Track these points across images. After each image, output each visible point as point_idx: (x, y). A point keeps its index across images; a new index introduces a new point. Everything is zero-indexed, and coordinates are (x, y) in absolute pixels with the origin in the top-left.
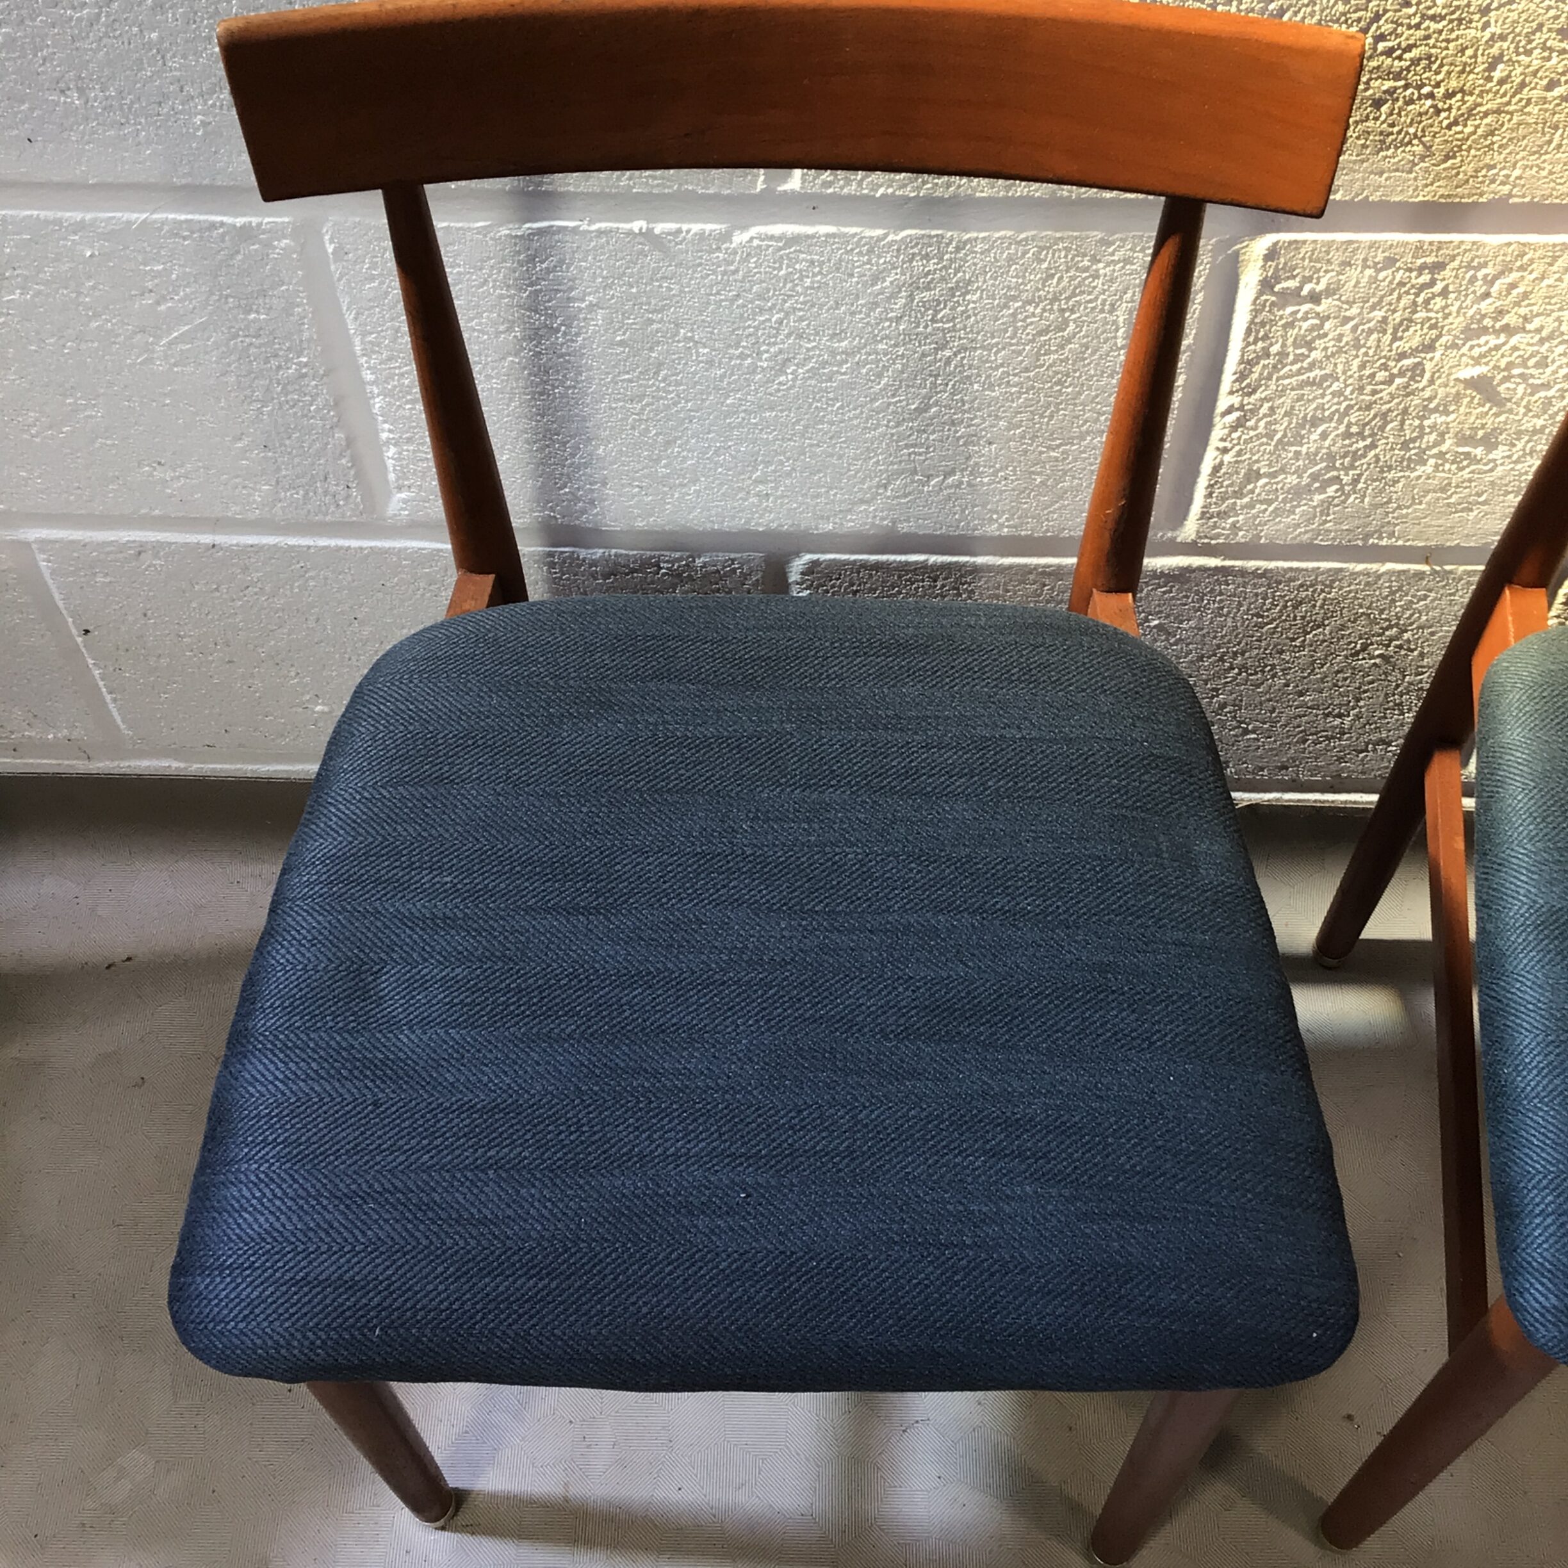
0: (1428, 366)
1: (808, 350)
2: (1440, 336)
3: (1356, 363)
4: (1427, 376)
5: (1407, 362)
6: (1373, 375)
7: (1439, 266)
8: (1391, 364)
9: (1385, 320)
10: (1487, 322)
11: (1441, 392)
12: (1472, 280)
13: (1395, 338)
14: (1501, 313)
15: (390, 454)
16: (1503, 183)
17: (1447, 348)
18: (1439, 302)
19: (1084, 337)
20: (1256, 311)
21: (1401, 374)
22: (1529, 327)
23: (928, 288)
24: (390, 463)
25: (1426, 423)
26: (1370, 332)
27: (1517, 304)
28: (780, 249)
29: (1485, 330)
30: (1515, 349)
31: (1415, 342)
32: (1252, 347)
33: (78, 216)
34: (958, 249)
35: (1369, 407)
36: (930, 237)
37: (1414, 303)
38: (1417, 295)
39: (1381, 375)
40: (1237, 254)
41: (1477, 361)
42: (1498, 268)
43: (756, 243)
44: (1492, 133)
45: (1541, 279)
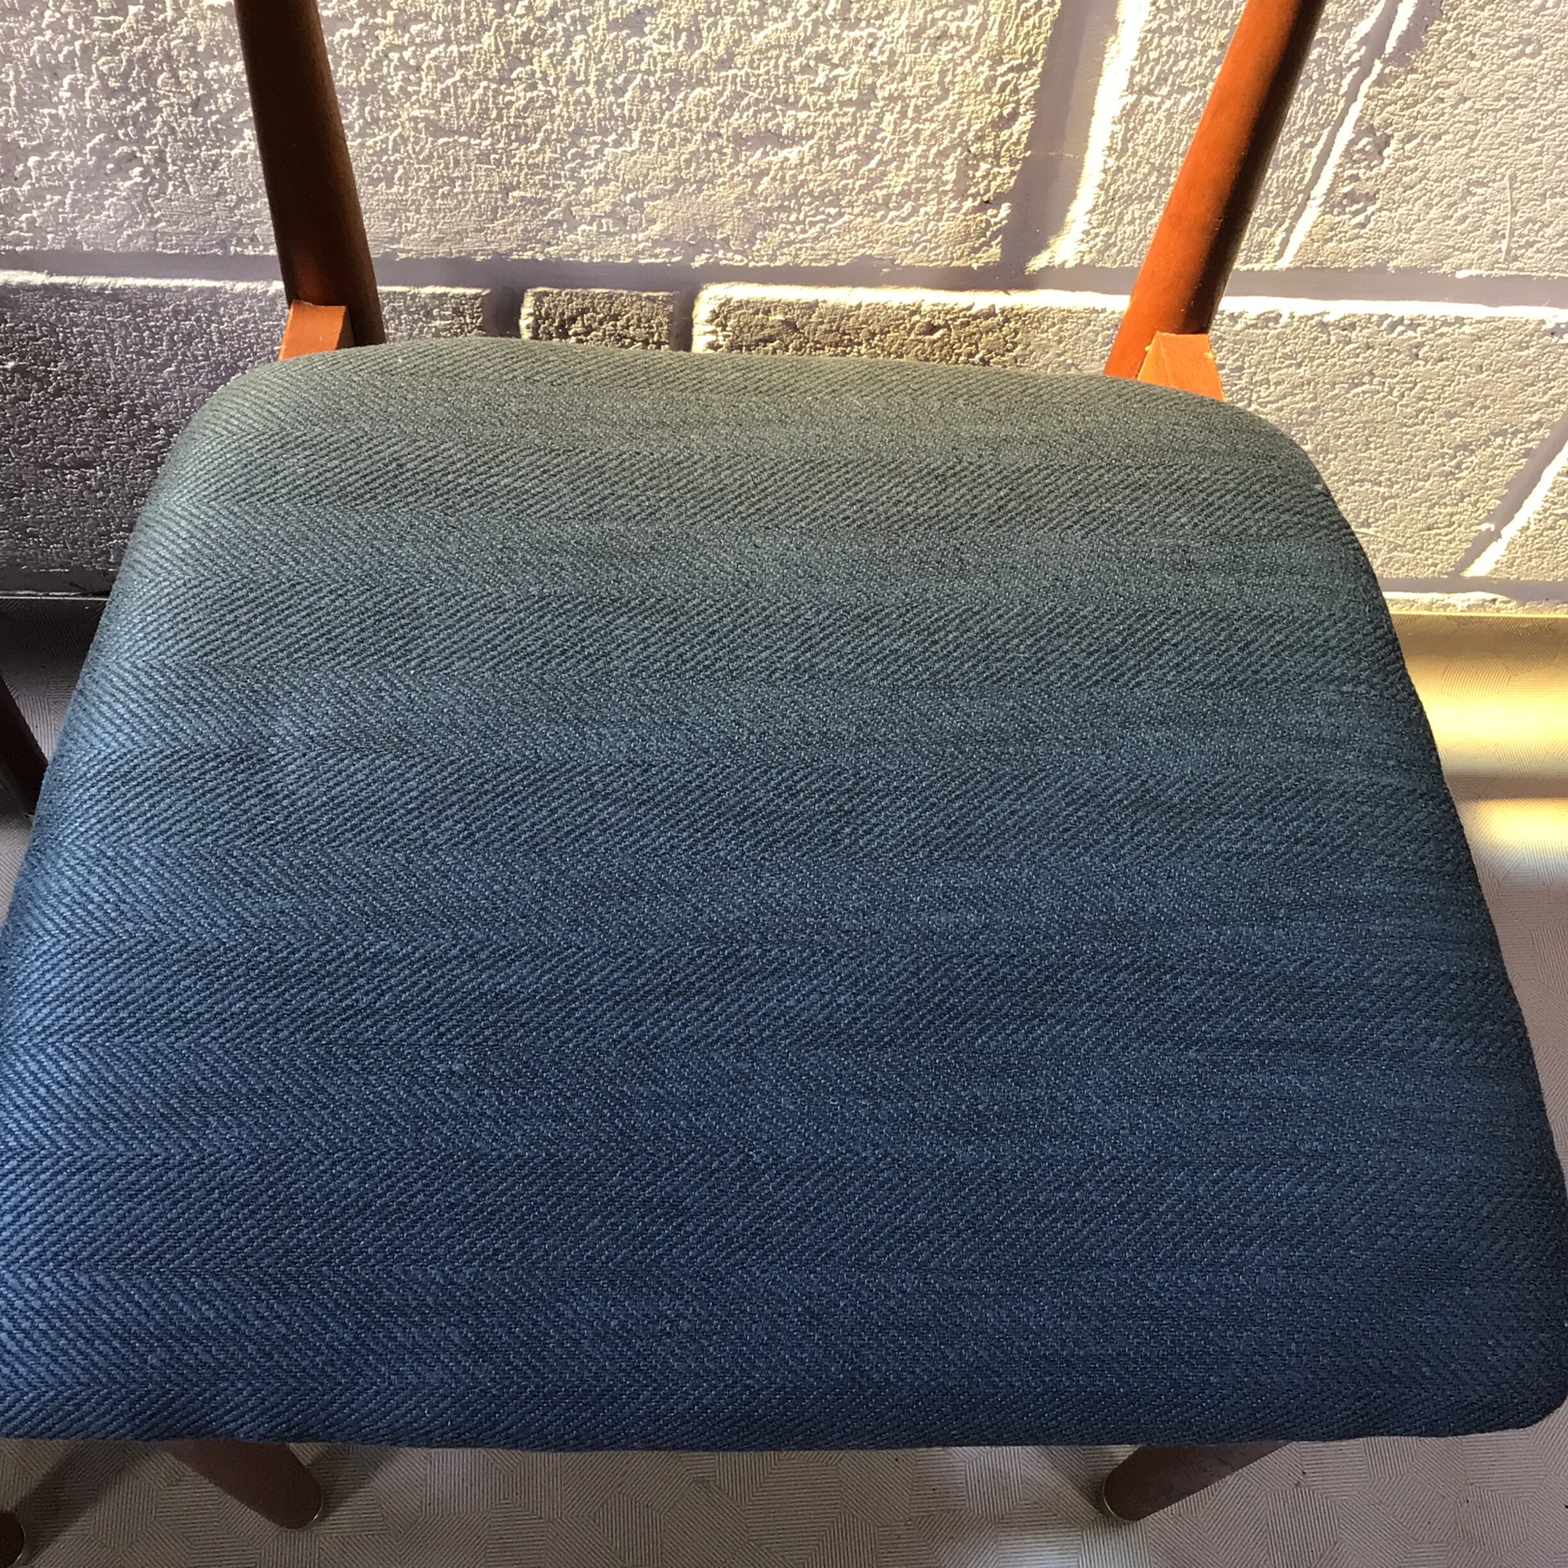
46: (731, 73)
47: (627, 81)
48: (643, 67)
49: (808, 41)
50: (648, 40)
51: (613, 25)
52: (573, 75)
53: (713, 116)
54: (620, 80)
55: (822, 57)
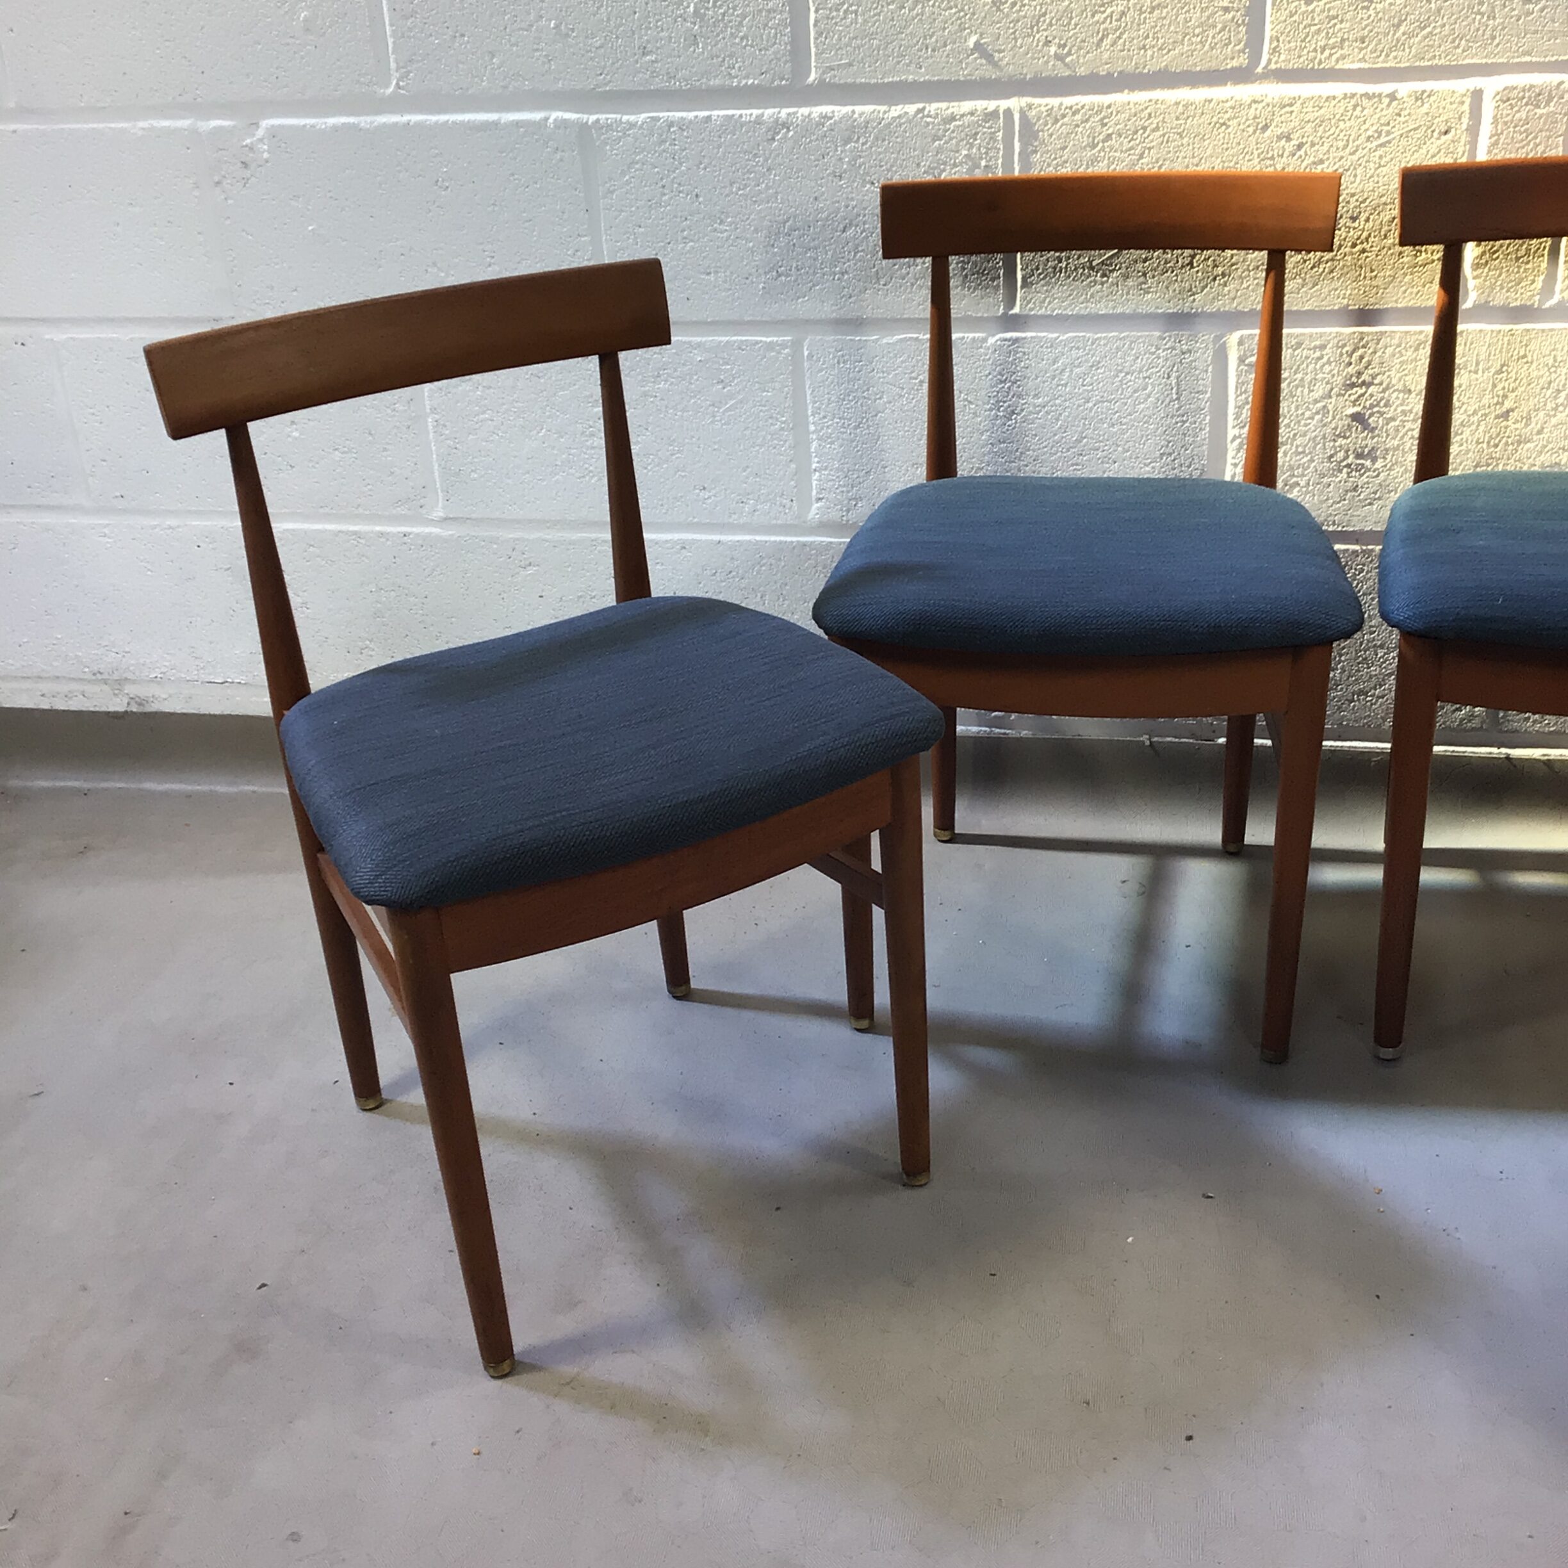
0: (1330, 407)
1: (1023, 404)
2: (1332, 389)
3: (1293, 407)
4: (1331, 413)
5: (1320, 405)
6: (1303, 414)
7: (1323, 347)
8: (1311, 406)
9: (1302, 379)
10: (1354, 379)
11: (1340, 424)
12: (1341, 355)
13: (1311, 391)
14: (1359, 374)
15: (815, 478)
16: (1344, 298)
17: (1337, 396)
18: (1327, 368)
19: (1157, 393)
20: (1238, 375)
21: (1317, 413)
22: (1376, 382)
23: (1078, 366)
24: (814, 483)
25: (1337, 444)
26: (1297, 387)
27: (1366, 368)
28: (1009, 346)
29: (1353, 385)
30: (1372, 396)
31: (1320, 393)
32: (1240, 398)
33: (699, 339)
34: (1093, 344)
35: (1304, 435)
36: (1079, 337)
37: (1315, 369)
38: (1316, 364)
39: (1308, 414)
40: (1225, 342)
41: (1354, 403)
42: (1352, 347)
43: (999, 343)
44: (1332, 271)
45: (1375, 352)
46: (1541, 436)
47: (1500, 441)
48: (1507, 435)
50: (1509, 423)
51: (1497, 417)
52: (1479, 439)
53: (1534, 456)
54: (1497, 441)
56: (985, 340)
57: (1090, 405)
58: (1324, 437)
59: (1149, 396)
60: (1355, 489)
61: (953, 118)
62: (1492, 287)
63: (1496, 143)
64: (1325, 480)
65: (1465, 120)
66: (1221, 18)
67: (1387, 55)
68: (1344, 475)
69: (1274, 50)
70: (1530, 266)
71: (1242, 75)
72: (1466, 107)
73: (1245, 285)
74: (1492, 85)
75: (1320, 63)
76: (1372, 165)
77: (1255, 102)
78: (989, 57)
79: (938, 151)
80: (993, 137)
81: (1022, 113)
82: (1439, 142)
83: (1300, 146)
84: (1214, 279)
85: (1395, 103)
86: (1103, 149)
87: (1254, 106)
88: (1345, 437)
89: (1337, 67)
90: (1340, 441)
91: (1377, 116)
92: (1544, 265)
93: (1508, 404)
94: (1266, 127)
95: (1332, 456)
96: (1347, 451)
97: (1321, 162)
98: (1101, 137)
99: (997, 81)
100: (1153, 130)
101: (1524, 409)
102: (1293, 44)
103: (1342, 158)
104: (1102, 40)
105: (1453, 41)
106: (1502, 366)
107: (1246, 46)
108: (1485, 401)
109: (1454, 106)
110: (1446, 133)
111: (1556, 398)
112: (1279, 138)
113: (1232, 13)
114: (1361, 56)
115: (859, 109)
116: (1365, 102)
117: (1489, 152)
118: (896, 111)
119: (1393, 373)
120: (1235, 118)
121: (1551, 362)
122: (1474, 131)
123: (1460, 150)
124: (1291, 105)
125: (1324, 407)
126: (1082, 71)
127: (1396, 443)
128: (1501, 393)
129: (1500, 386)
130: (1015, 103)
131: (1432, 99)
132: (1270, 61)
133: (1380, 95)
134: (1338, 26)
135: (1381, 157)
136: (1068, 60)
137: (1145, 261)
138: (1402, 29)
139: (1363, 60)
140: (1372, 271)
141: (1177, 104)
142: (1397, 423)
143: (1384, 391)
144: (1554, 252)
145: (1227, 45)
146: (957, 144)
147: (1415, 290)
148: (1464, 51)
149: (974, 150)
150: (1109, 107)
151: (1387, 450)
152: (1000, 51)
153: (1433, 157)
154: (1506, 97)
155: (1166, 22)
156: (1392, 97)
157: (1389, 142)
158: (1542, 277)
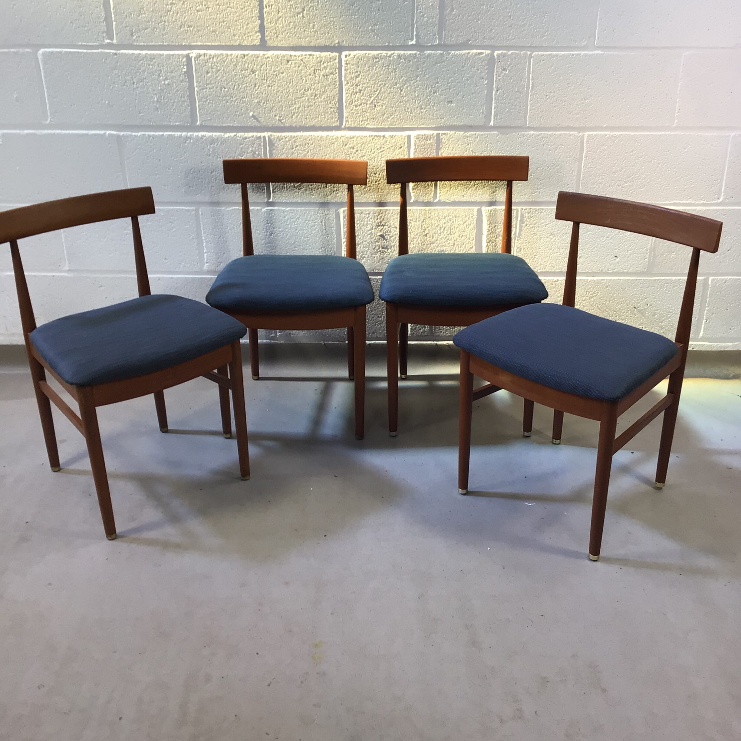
0: (373, 233)
1: (275, 231)
2: (373, 227)
3: (361, 232)
5: (370, 232)
7: (369, 214)
8: (367, 232)
9: (364, 224)
10: (379, 224)
11: (376, 238)
12: (375, 216)
13: (366, 227)
14: (381, 222)
15: (205, 255)
16: (374, 198)
17: (375, 229)
18: (371, 220)
19: (318, 227)
20: (343, 222)
21: (369, 234)
22: (386, 225)
23: (293, 219)
24: (205, 257)
26: (362, 226)
27: (383, 220)
28: (269, 212)
29: (379, 226)
30: (385, 229)
31: (370, 228)
32: (344, 229)
34: (297, 211)
35: (366, 241)
36: (292, 209)
38: (367, 219)
39: (366, 235)
40: (339, 212)
41: (380, 231)
42: (378, 214)
43: (266, 211)
44: (370, 190)
45: (385, 215)
46: (437, 242)
47: (425, 243)
48: (427, 241)
49: (446, 237)
50: (427, 238)
51: (424, 236)
52: (419, 243)
53: (435, 248)
55: (448, 239)
56: (261, 210)
57: (297, 231)
58: (372, 242)
59: (316, 228)
60: (383, 259)
61: (246, 138)
62: (418, 195)
63: (416, 152)
64: (373, 256)
65: (406, 144)
66: (330, 110)
67: (381, 124)
68: (379, 254)
69: (347, 121)
70: (429, 189)
71: (338, 128)
72: (406, 140)
73: (343, 194)
74: (413, 134)
75: (361, 125)
76: (379, 157)
77: (342, 136)
78: (257, 120)
79: (242, 148)
80: (260, 144)
81: (269, 137)
82: (399, 151)
83: (357, 151)
84: (334, 192)
85: (385, 138)
86: (296, 150)
87: (342, 138)
88: (378, 242)
89: (367, 127)
90: (377, 243)
91: (379, 143)
92: (433, 189)
93: (426, 232)
94: (346, 145)
95: (375, 248)
96: (379, 247)
97: (364, 156)
98: (295, 146)
99: (260, 127)
100: (311, 144)
101: (431, 234)
102: (352, 119)
103: (370, 155)
104: (293, 115)
105: (401, 120)
106: (424, 220)
107: (338, 119)
108: (419, 231)
109: (403, 140)
110: (401, 148)
111: (440, 230)
112: (350, 148)
113: (333, 109)
114: (373, 124)
115: (214, 134)
116: (376, 138)
117: (414, 154)
118: (227, 135)
119: (391, 222)
120: (336, 141)
121: (438, 219)
122: (409, 147)
123: (405, 153)
124: (353, 138)
125: (371, 232)
126: (287, 125)
127: (394, 244)
128: (424, 228)
129: (423, 226)
130: (266, 134)
131: (396, 137)
132: (346, 124)
133: (380, 136)
134: (366, 114)
135: (382, 155)
136: (282, 121)
137: (311, 185)
138: (385, 116)
139: (374, 125)
140: (382, 190)
141: (318, 136)
142: (394, 238)
143: (389, 227)
144: (436, 185)
145: (332, 119)
146: (248, 146)
147: (395, 196)
148: (404, 123)
149: (254, 148)
150: (297, 136)
151: (391, 246)
152: (260, 118)
153: (398, 155)
154: (417, 137)
155: (313, 111)
156: (384, 136)
157: (384, 150)
158: (433, 193)
